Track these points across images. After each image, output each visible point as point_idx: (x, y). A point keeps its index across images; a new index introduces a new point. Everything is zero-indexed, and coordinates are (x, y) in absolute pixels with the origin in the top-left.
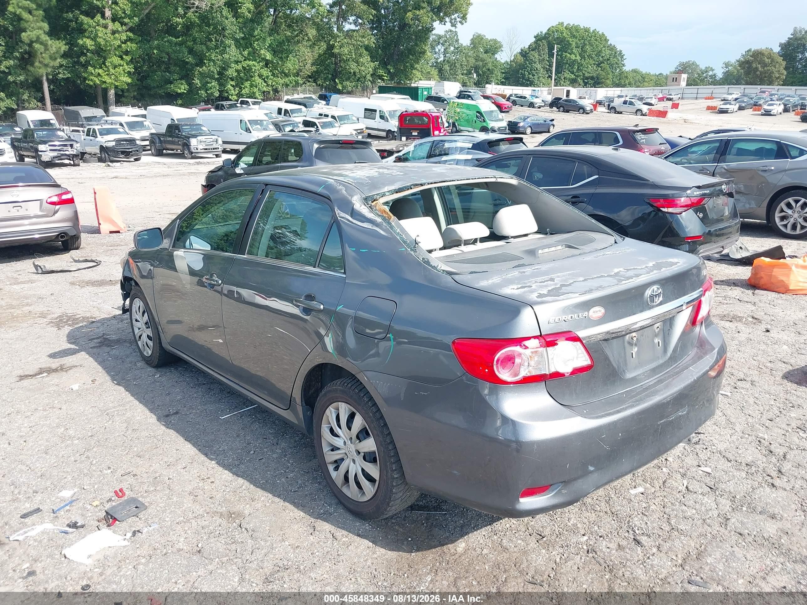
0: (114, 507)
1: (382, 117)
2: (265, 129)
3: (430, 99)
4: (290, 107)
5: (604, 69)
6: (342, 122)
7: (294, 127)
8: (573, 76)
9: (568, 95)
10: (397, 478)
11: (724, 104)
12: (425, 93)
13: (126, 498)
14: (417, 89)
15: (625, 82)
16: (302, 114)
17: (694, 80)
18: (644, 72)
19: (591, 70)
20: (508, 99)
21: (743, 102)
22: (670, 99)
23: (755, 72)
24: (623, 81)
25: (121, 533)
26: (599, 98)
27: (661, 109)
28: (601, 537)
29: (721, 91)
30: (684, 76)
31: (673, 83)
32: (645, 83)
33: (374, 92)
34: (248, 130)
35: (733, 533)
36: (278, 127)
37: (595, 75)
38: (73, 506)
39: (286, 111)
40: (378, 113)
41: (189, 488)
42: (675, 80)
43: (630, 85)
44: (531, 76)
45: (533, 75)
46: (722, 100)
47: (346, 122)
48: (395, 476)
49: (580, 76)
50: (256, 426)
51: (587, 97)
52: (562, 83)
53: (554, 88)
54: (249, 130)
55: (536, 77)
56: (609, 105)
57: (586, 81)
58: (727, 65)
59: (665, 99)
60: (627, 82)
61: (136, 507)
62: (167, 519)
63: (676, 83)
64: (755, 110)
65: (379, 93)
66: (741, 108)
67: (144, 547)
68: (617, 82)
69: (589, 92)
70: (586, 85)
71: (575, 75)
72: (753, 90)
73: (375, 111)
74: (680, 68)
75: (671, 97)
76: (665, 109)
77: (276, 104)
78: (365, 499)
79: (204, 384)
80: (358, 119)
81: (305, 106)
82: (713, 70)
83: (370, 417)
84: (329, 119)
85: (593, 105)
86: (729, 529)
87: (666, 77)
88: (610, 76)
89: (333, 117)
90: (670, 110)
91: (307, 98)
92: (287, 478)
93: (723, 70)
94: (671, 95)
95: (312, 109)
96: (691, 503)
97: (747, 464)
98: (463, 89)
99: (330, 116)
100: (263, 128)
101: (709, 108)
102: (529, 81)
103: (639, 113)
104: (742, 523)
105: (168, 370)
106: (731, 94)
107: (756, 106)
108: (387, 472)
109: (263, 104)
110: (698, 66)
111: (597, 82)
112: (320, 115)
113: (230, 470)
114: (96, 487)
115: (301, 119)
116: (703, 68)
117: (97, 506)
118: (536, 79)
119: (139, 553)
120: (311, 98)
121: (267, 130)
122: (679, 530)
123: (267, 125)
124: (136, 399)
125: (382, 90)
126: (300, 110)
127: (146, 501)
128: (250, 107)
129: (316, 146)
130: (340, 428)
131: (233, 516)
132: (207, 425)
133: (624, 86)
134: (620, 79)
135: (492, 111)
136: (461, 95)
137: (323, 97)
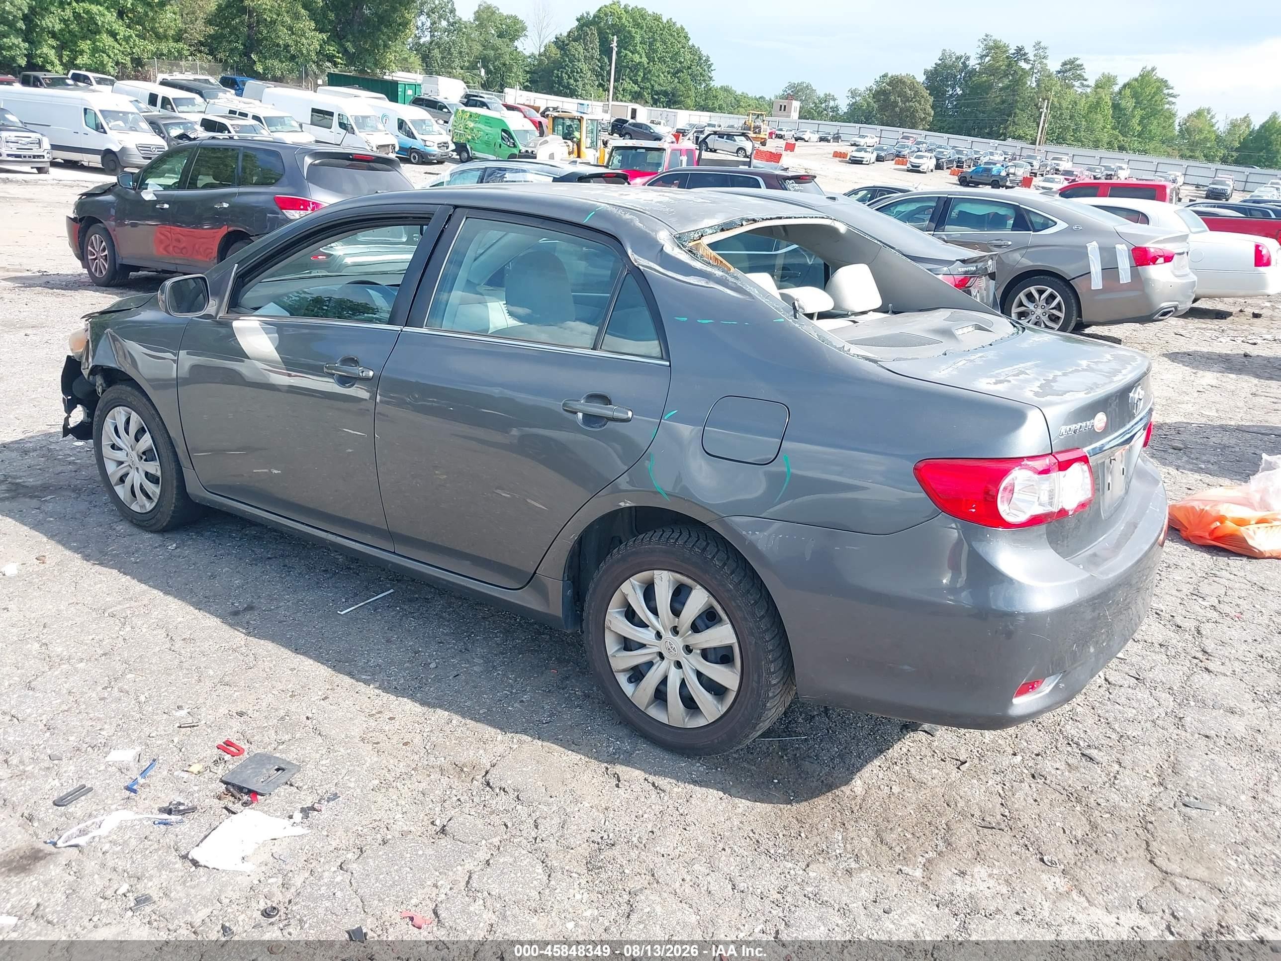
0: (233, 772)
1: (342, 125)
2: (133, 129)
3: (418, 102)
4: (172, 93)
5: (683, 81)
6: (273, 129)
7: (186, 129)
8: (636, 88)
9: (633, 116)
10: (775, 685)
11: (857, 151)
12: (410, 92)
13: (246, 755)
14: (395, 84)
15: (713, 104)
16: (196, 109)
17: (809, 112)
18: (739, 92)
19: (663, 81)
20: (543, 115)
21: (883, 150)
22: (780, 137)
23: (893, 110)
24: (710, 103)
25: (279, 814)
26: (681, 125)
27: (773, 151)
28: (1037, 755)
29: (850, 130)
30: (796, 104)
31: (780, 113)
32: (741, 110)
33: (320, 82)
34: (99, 128)
35: (1197, 736)
36: (155, 126)
37: (669, 89)
38: (150, 776)
39: (166, 102)
40: (335, 117)
41: (356, 732)
42: (783, 108)
43: (721, 109)
44: (572, 81)
45: (576, 81)
46: (852, 145)
47: (279, 128)
48: (774, 682)
49: (647, 88)
50: (411, 623)
51: (662, 122)
52: (620, 96)
53: (611, 103)
54: (102, 127)
55: (580, 84)
56: (697, 138)
57: (656, 97)
58: (854, 93)
59: (774, 136)
60: (716, 105)
61: (278, 770)
62: (352, 785)
63: (785, 113)
64: (897, 163)
65: (330, 85)
66: (879, 159)
67: (338, 834)
68: (703, 103)
69: (664, 115)
70: (655, 103)
71: (639, 86)
72: (892, 135)
73: (331, 114)
74: (789, 92)
75: (782, 133)
76: (779, 151)
77: (146, 88)
78: (701, 722)
79: (269, 558)
80: (301, 126)
81: (202, 96)
82: (834, 100)
83: (729, 591)
84: (250, 122)
85: (674, 136)
86: (1189, 730)
87: (771, 104)
88: (692, 93)
89: (256, 118)
90: (784, 153)
91: (199, 80)
92: (522, 701)
93: (848, 101)
94: (781, 130)
95: (216, 101)
96: (1123, 700)
97: (1161, 645)
98: (468, 91)
99: (250, 116)
100: (128, 126)
101: (837, 155)
102: (569, 88)
103: (741, 153)
104: (1200, 721)
105: (184, 537)
106: (864, 137)
107: (899, 157)
108: (759, 676)
109: (119, 84)
110: (814, 91)
111: (672, 100)
112: (232, 112)
113: (412, 697)
114: (176, 740)
115: (198, 118)
116: (822, 96)
117: (199, 772)
118: (581, 86)
119: (334, 844)
120: (207, 81)
121: (136, 130)
122: (1131, 737)
123: (136, 121)
124: (155, 587)
125: (335, 80)
126: (191, 101)
127: (291, 757)
128: (91, 87)
129: (308, 160)
130: (655, 612)
131: (465, 769)
132: (320, 625)
133: (712, 110)
134: (706, 99)
135: (527, 131)
136: (470, 101)
137: (228, 83)
